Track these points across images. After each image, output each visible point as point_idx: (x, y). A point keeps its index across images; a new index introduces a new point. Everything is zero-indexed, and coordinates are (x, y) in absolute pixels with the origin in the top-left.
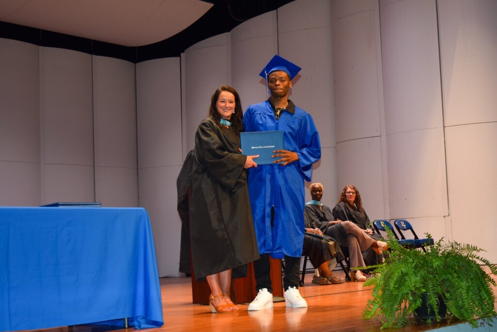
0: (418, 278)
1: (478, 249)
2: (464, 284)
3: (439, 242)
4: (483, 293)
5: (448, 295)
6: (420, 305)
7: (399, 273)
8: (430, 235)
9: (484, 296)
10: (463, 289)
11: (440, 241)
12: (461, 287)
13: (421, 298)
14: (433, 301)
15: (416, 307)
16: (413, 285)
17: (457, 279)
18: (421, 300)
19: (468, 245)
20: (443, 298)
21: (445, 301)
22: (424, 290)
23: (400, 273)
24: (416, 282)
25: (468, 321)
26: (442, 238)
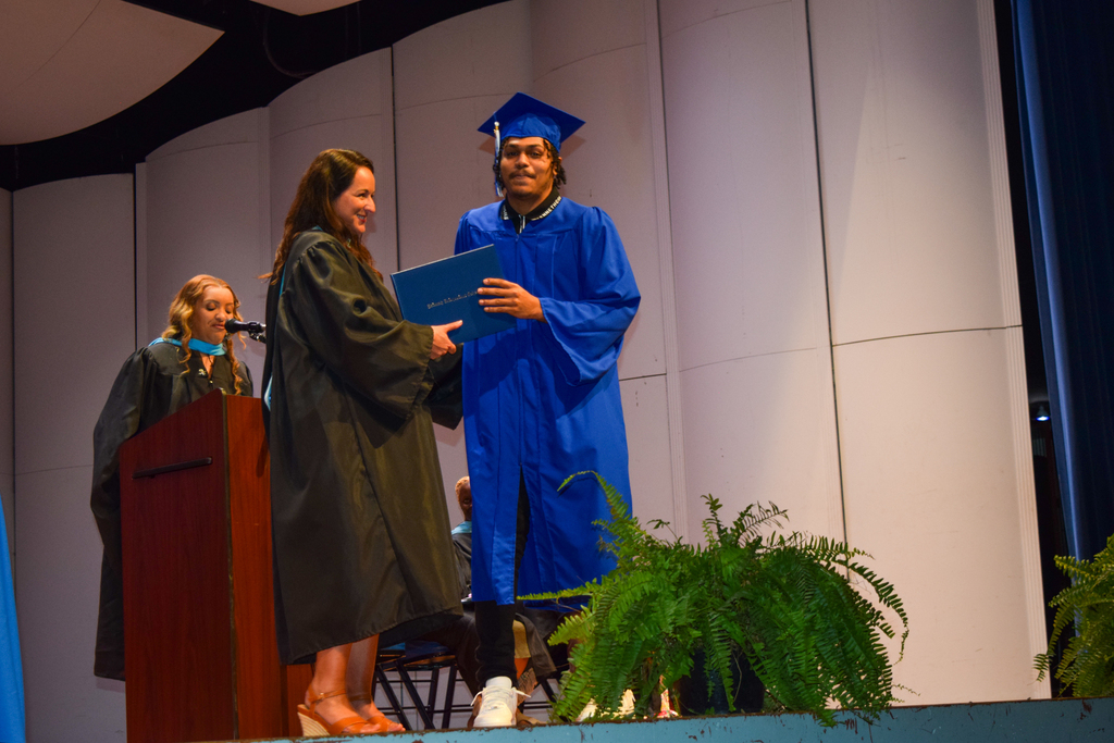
0: (685, 605)
1: (850, 549)
2: (798, 617)
3: (740, 519)
4: (852, 643)
5: (758, 647)
6: (687, 673)
7: (634, 594)
8: (717, 500)
9: (853, 650)
10: (796, 627)
11: (742, 515)
12: (792, 622)
13: (691, 656)
14: (720, 658)
15: (678, 677)
16: (669, 620)
17: (783, 606)
18: (691, 661)
19: (824, 540)
20: (748, 654)
21: (752, 661)
22: (696, 633)
23: (639, 594)
24: (677, 613)
25: (811, 712)
26: (749, 508)
